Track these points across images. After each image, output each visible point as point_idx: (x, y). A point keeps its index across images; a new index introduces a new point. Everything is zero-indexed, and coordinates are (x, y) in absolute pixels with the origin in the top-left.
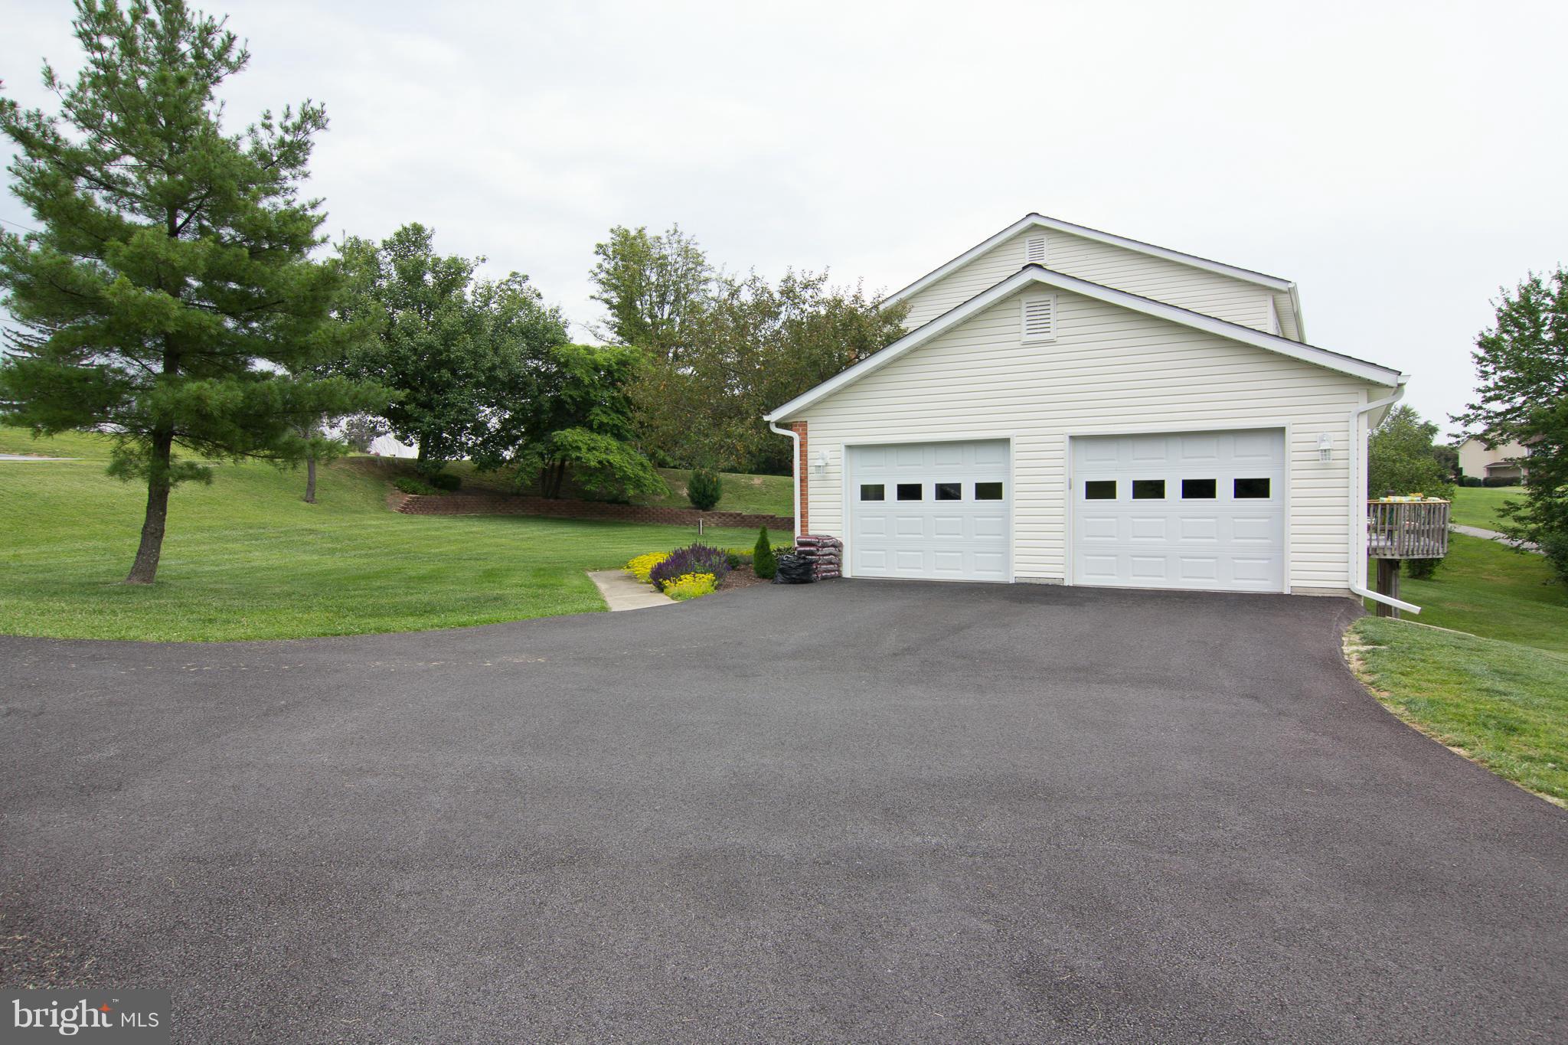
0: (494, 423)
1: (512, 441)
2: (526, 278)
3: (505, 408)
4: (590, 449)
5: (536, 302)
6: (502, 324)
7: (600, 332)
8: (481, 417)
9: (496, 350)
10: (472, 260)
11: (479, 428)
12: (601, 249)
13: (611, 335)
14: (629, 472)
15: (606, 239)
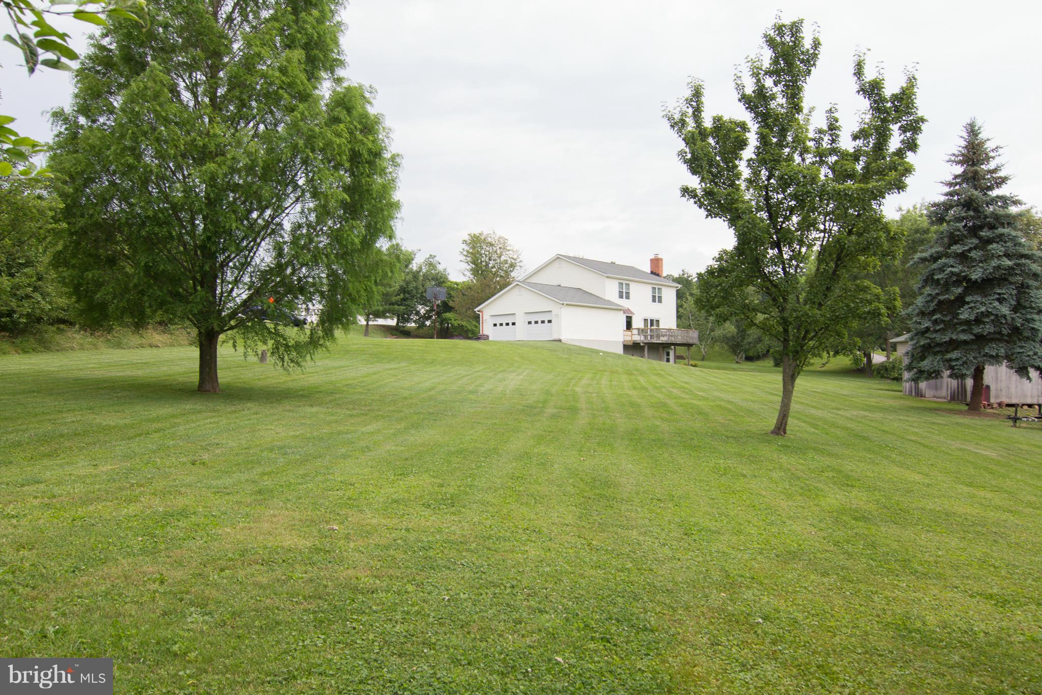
0: (423, 311)
1: (429, 318)
2: (435, 256)
3: (427, 306)
4: (455, 320)
5: (438, 265)
6: (426, 277)
7: (465, 273)
8: (418, 309)
9: (423, 286)
10: (416, 251)
11: (418, 313)
12: (465, 242)
13: (469, 274)
14: (469, 328)
15: (467, 238)
